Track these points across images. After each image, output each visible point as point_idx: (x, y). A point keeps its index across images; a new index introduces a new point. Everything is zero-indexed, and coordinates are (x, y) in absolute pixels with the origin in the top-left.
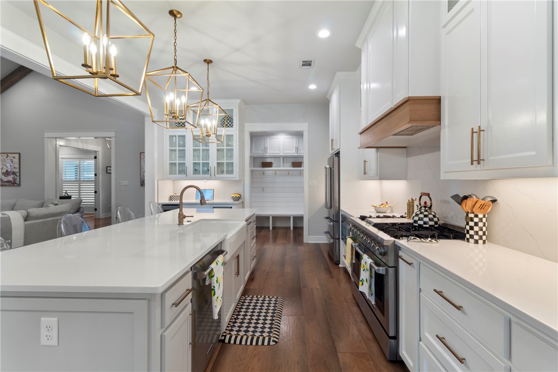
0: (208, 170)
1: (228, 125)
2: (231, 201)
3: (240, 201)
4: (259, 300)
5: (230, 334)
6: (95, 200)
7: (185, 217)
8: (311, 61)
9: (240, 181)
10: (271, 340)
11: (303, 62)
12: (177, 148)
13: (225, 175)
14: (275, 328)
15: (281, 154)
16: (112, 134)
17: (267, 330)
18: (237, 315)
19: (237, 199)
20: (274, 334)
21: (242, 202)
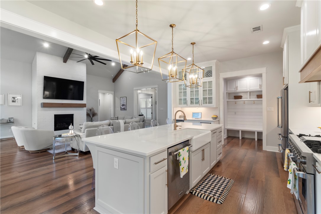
0: (198, 102)
1: (210, 76)
2: (211, 119)
3: (217, 120)
4: (218, 178)
5: (196, 190)
6: (152, 117)
7: (177, 126)
8: (260, 27)
9: (216, 108)
10: (218, 201)
11: (253, 29)
12: (183, 91)
13: (208, 105)
14: (223, 195)
15: (248, 90)
16: (157, 86)
17: (218, 195)
18: (203, 182)
19: (215, 118)
20: (221, 198)
21: (219, 120)
